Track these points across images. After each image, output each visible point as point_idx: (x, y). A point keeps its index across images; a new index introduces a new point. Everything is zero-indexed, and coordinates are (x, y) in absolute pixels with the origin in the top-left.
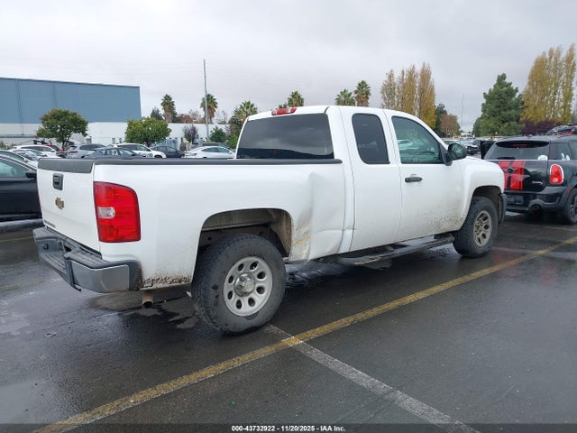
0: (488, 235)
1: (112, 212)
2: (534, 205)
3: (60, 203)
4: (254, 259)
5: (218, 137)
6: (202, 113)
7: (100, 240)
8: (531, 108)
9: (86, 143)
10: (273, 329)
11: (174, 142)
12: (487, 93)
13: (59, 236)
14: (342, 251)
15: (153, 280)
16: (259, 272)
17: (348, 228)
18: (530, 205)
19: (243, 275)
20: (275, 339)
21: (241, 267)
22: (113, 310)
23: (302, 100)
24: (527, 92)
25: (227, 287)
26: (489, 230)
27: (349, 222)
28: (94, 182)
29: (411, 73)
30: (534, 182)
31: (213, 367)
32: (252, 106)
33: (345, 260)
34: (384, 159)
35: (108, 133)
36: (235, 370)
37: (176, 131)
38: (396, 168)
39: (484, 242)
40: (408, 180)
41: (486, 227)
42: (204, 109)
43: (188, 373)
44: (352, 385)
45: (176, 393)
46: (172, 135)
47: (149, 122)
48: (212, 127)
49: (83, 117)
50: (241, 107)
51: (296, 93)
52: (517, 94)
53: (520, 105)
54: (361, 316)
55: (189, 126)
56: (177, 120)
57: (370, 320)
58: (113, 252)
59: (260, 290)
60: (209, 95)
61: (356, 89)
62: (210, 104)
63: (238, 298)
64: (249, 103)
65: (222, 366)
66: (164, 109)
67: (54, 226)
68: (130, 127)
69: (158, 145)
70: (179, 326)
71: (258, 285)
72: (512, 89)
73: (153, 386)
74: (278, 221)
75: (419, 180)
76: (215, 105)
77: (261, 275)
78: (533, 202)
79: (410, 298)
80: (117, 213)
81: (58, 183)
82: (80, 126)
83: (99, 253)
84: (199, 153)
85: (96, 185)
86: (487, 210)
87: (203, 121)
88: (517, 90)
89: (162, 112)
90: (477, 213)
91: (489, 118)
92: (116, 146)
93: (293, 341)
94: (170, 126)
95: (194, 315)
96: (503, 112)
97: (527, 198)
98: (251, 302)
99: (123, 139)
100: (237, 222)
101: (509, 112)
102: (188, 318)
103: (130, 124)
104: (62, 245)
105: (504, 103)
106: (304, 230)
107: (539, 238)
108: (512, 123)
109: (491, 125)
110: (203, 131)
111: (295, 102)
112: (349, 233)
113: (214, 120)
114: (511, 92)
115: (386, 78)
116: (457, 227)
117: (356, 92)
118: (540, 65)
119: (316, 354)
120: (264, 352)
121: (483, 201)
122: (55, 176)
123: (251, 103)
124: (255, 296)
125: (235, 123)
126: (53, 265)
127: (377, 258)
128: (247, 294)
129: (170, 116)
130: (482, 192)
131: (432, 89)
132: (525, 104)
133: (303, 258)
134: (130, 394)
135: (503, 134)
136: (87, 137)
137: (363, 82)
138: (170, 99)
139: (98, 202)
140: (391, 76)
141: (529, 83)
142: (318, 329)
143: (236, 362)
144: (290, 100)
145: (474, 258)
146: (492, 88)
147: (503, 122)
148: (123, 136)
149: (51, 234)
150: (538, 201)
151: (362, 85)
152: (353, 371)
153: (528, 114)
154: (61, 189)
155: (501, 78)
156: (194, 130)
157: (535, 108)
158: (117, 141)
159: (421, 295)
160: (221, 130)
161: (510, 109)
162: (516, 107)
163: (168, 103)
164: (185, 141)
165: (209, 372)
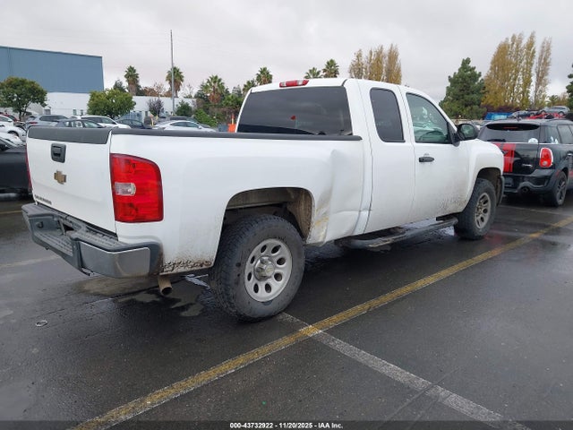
0: (486, 219)
1: (131, 189)
2: (522, 188)
3: (61, 178)
4: (278, 242)
5: (184, 111)
6: (167, 87)
7: (116, 219)
8: (492, 93)
9: (44, 114)
10: (288, 317)
11: (138, 115)
12: (452, 76)
13: (56, 213)
14: (356, 233)
15: (174, 264)
16: (280, 257)
17: (364, 209)
18: (520, 187)
19: (265, 258)
20: (292, 329)
21: (264, 249)
22: (105, 296)
23: (271, 77)
24: (489, 77)
25: (249, 268)
26: (488, 214)
27: (366, 203)
28: (112, 155)
29: (379, 53)
30: (524, 165)
31: (231, 362)
32: (220, 80)
33: (359, 243)
34: (399, 138)
35: (68, 104)
36: (257, 364)
37: (141, 104)
38: (410, 148)
39: (482, 225)
40: (422, 160)
41: (485, 211)
42: (170, 82)
43: (206, 368)
44: (387, 380)
45: (197, 393)
46: (137, 109)
47: (112, 94)
48: (177, 101)
49: (42, 86)
50: (208, 82)
51: (265, 69)
52: (480, 79)
53: (482, 89)
54: (375, 303)
55: (154, 99)
56: (141, 93)
57: (385, 307)
58: (132, 233)
59: (278, 277)
60: (175, 68)
61: (325, 67)
62: (176, 77)
63: (256, 281)
64: (216, 77)
65: (241, 361)
66: (128, 81)
67: (50, 203)
68: (92, 99)
69: (121, 119)
70: (183, 314)
71: (277, 271)
72: (475, 73)
73: (170, 383)
74: (297, 201)
75: (431, 160)
76: (181, 78)
77: (281, 261)
78: (522, 184)
79: (421, 283)
80: (138, 189)
81: (59, 155)
82: (39, 96)
83: (115, 235)
84: (168, 126)
85: (113, 158)
86: (488, 193)
87: (169, 95)
88: (480, 75)
89: (125, 84)
90: (479, 195)
91: (452, 101)
92: (79, 118)
93: (312, 331)
94: (135, 99)
95: (196, 301)
96: (466, 96)
97: (517, 180)
98: (268, 288)
99: (85, 111)
100: (254, 202)
101: (472, 96)
102: (191, 304)
103: (93, 95)
104: (61, 224)
105: (467, 87)
106: (324, 210)
107: (528, 221)
108: (474, 107)
109: (455, 108)
110: (168, 105)
111: (263, 79)
112: (365, 214)
113: (179, 93)
114: (475, 76)
115: (355, 58)
116: (460, 209)
117: (325, 71)
118: (503, 51)
119: (339, 345)
120: (284, 342)
121: (486, 183)
122: (53, 146)
123: (219, 77)
124: (272, 282)
125: (201, 97)
126: (53, 245)
127: (390, 240)
128: (265, 278)
129: (134, 89)
130: (485, 174)
131: (399, 71)
132: (487, 89)
133: (320, 240)
134: (145, 393)
135: (465, 117)
136: (47, 108)
137: (332, 61)
138: (135, 71)
139: (115, 177)
140: (359, 56)
141: (491, 69)
142: (335, 317)
143: (256, 355)
144: (259, 76)
145: (473, 240)
146: (457, 72)
147: (466, 106)
148: (85, 108)
149: (46, 212)
150: (527, 183)
151: (331, 64)
152: (384, 365)
153: (489, 99)
154: (63, 161)
155: (466, 62)
156: (159, 103)
157: (496, 93)
158: (79, 113)
159: (431, 280)
160: (187, 104)
161: (473, 93)
162: (478, 91)
163: (132, 75)
164: (150, 114)
165: (228, 367)
